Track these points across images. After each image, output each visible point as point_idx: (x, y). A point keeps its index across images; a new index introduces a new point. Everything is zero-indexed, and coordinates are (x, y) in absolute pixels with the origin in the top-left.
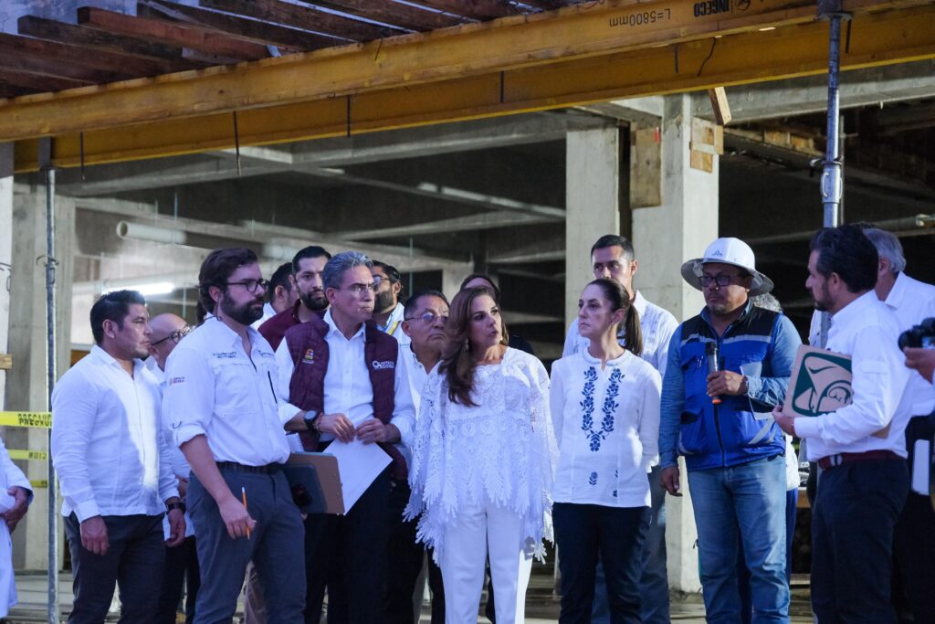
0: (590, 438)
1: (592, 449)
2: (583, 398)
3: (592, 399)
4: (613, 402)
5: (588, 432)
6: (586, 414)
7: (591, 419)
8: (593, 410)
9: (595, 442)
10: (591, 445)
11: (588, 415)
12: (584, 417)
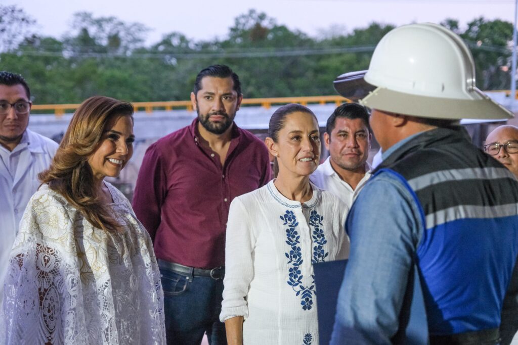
0: (300, 296)
1: (304, 308)
2: (289, 248)
3: (299, 249)
4: (323, 251)
5: (298, 288)
6: (293, 267)
7: (299, 272)
8: (301, 262)
9: (307, 300)
10: (303, 303)
11: (296, 269)
12: (291, 270)
